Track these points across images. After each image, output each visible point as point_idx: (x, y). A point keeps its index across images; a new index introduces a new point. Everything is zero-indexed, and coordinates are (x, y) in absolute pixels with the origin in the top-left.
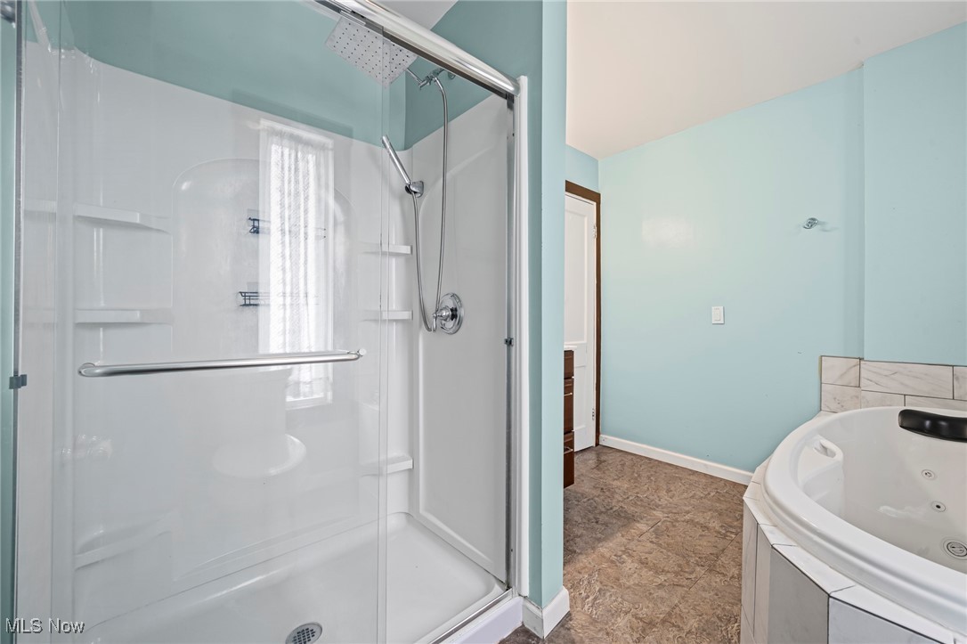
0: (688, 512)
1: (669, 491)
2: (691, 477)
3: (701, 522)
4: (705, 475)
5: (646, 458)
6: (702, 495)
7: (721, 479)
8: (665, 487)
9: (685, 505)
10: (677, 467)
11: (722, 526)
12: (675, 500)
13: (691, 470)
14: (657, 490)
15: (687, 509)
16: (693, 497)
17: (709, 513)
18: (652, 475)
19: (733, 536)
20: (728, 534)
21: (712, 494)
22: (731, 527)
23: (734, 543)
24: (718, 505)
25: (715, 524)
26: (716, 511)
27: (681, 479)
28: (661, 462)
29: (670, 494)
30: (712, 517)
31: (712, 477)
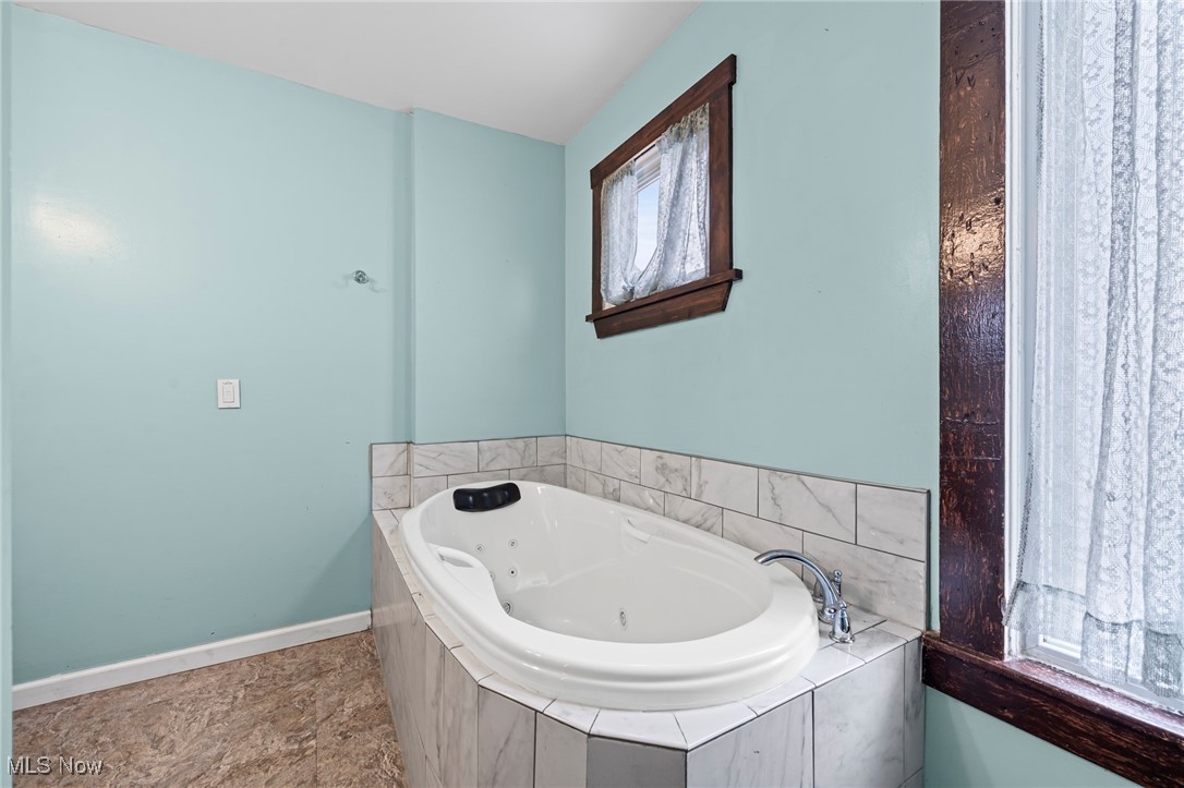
0: (220, 757)
1: (156, 742)
2: (188, 687)
3: (254, 757)
4: (210, 668)
5: (62, 702)
6: (225, 708)
7: (240, 661)
8: (144, 739)
9: (208, 747)
10: (147, 684)
11: (288, 740)
12: (182, 749)
13: (179, 674)
14: (129, 755)
15: (214, 751)
16: (211, 722)
17: (256, 732)
18: (98, 733)
19: (313, 743)
20: (305, 745)
21: (241, 695)
22: (301, 730)
23: (322, 753)
24: (260, 708)
25: (277, 745)
26: (265, 719)
27: (168, 702)
28: (105, 693)
29: (164, 746)
30: (264, 736)
31: (223, 666)
